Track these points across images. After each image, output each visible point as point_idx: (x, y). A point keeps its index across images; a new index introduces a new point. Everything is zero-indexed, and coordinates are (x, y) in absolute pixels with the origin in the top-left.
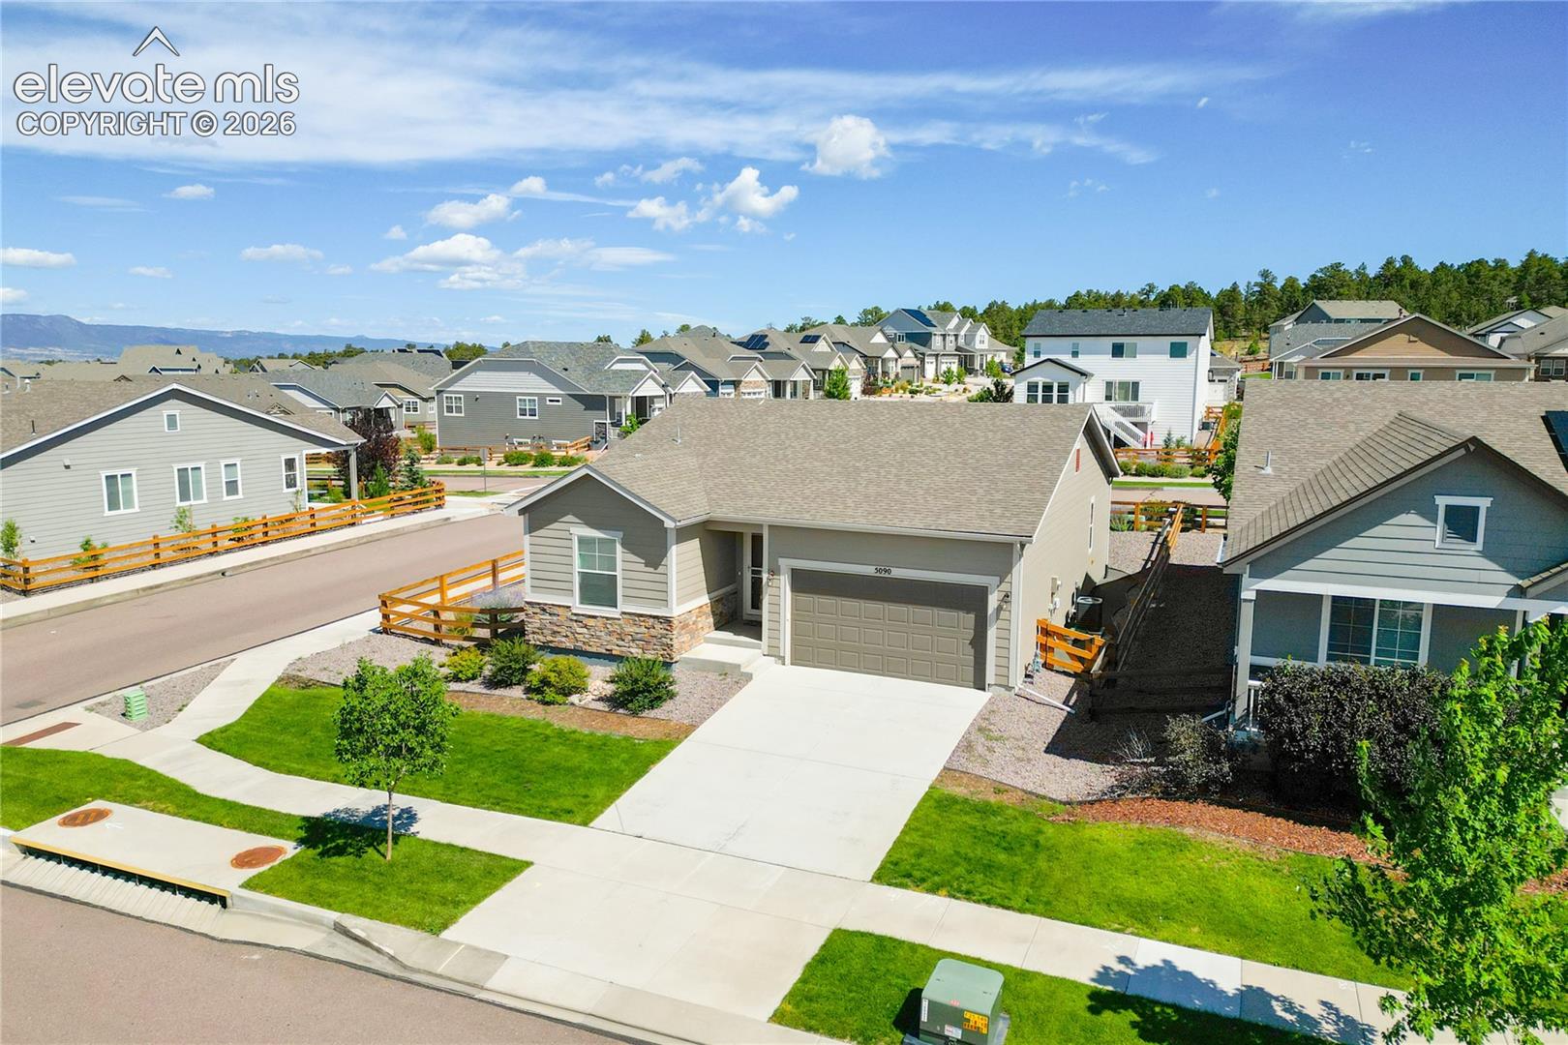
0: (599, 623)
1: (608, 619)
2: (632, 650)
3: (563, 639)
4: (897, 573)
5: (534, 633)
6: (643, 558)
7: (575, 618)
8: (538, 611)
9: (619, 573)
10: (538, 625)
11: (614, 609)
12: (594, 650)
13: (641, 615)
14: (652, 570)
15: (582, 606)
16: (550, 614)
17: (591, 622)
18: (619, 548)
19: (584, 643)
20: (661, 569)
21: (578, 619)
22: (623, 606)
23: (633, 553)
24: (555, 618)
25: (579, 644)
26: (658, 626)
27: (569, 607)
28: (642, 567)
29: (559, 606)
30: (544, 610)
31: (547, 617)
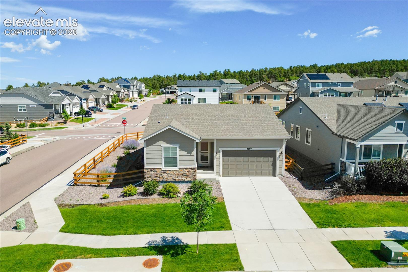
0: (172, 172)
1: (174, 170)
2: (182, 179)
3: (159, 178)
4: (253, 149)
5: (148, 178)
6: (186, 152)
7: (163, 171)
8: (150, 171)
9: (178, 157)
10: (149, 175)
11: (176, 167)
12: (170, 180)
13: (186, 168)
14: (189, 155)
15: (165, 168)
16: (154, 171)
17: (169, 172)
18: (178, 149)
19: (166, 179)
20: (192, 154)
21: (164, 172)
22: (179, 166)
23: (183, 150)
24: (156, 172)
25: (164, 179)
26: (191, 171)
27: (161, 168)
28: (186, 154)
29: (157, 169)
30: (152, 170)
31: (153, 172)
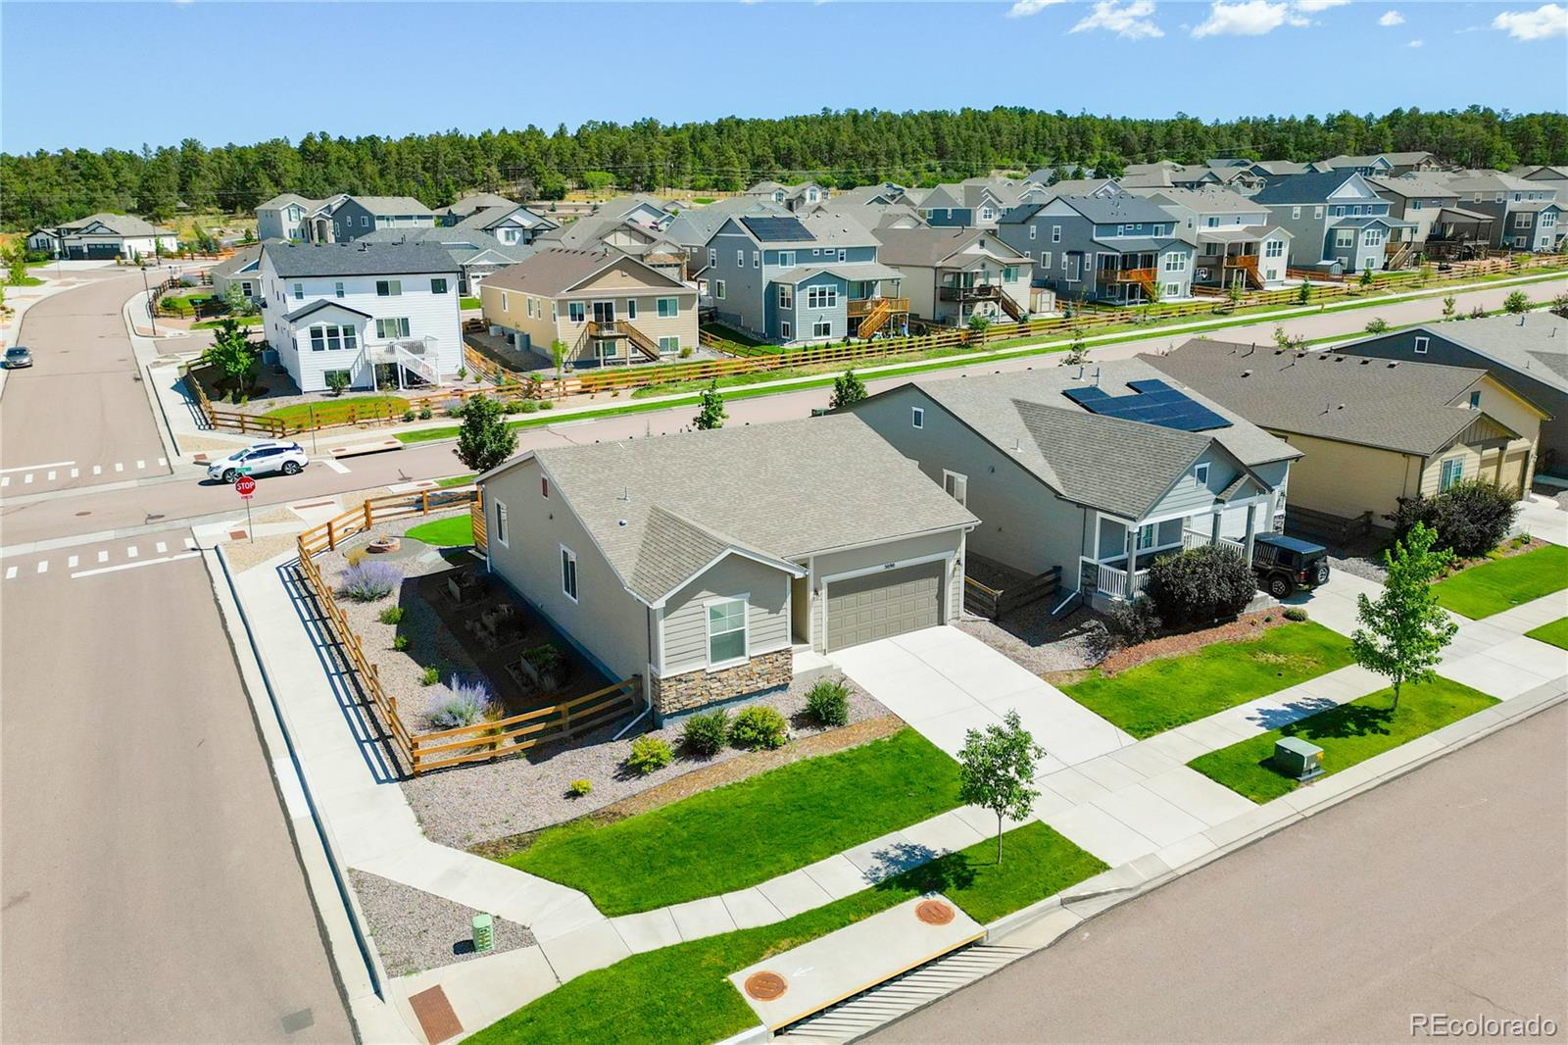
0: (732, 673)
1: (738, 667)
2: (759, 685)
3: (699, 699)
4: (898, 565)
5: (670, 703)
6: (766, 608)
7: (709, 677)
8: (675, 683)
9: (746, 627)
10: (674, 695)
11: (742, 658)
12: (726, 697)
13: (767, 655)
14: (774, 615)
15: (714, 665)
16: (686, 682)
17: (724, 675)
18: (746, 604)
19: (717, 695)
20: (782, 612)
21: (712, 677)
22: (750, 651)
23: (760, 607)
24: (690, 683)
25: (714, 697)
26: (780, 658)
27: (703, 670)
28: (767, 616)
29: (695, 672)
30: (680, 680)
31: (684, 685)
